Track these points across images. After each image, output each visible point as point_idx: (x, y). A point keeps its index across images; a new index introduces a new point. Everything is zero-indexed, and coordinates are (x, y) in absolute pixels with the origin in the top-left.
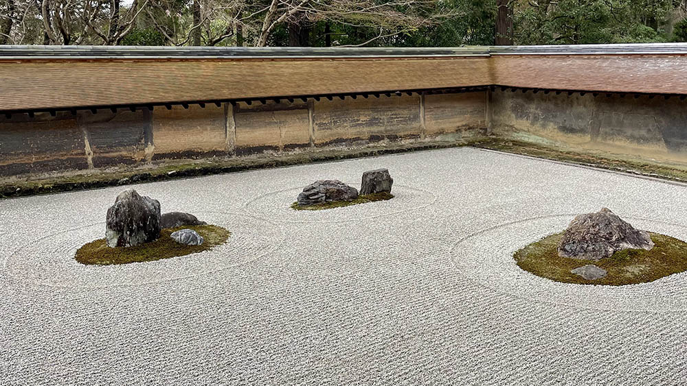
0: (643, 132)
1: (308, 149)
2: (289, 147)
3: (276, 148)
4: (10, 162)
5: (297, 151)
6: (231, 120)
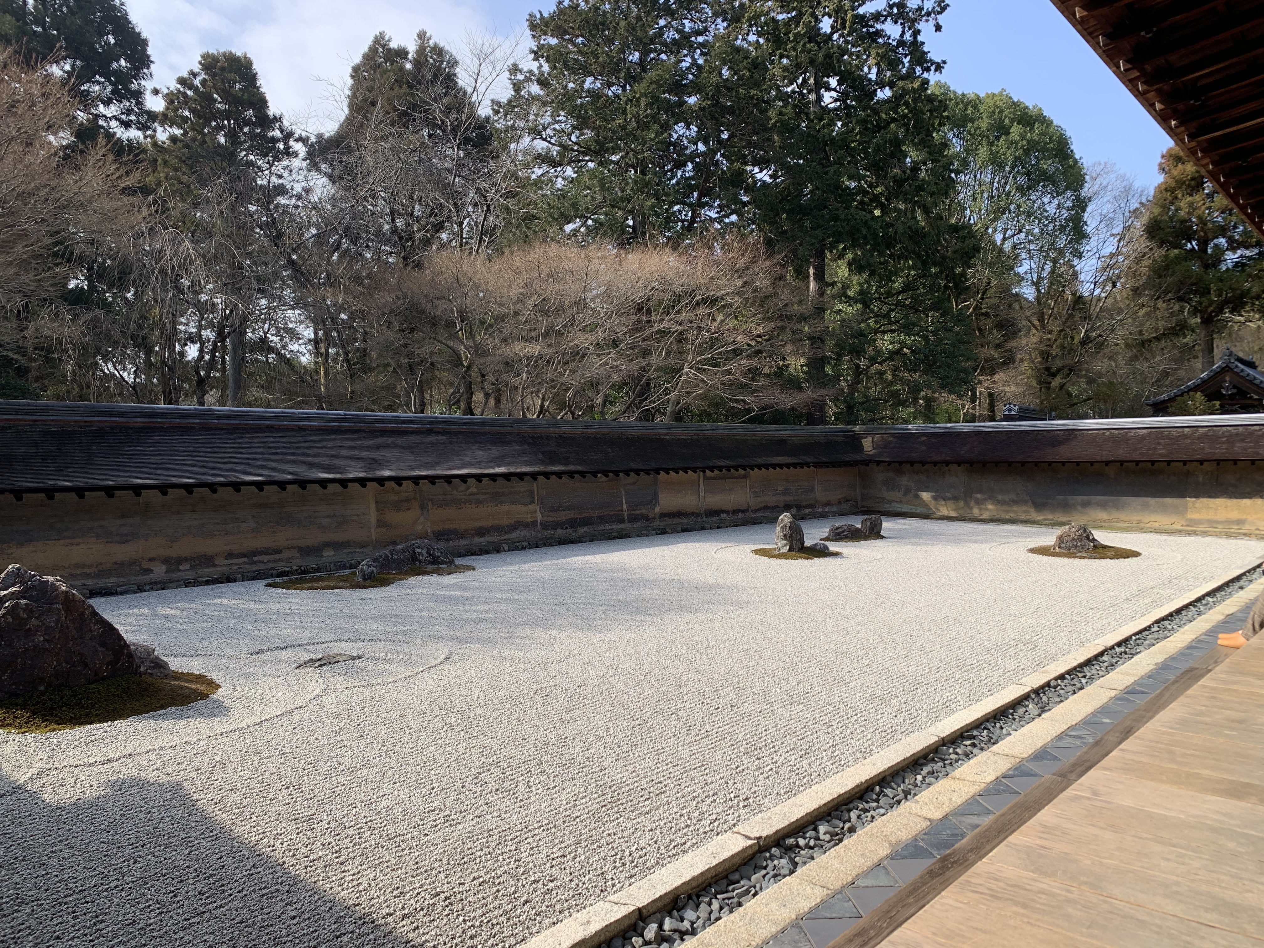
0: (1013, 496)
1: (747, 514)
2: (736, 512)
3: (727, 512)
4: (584, 515)
5: (741, 515)
6: (702, 485)
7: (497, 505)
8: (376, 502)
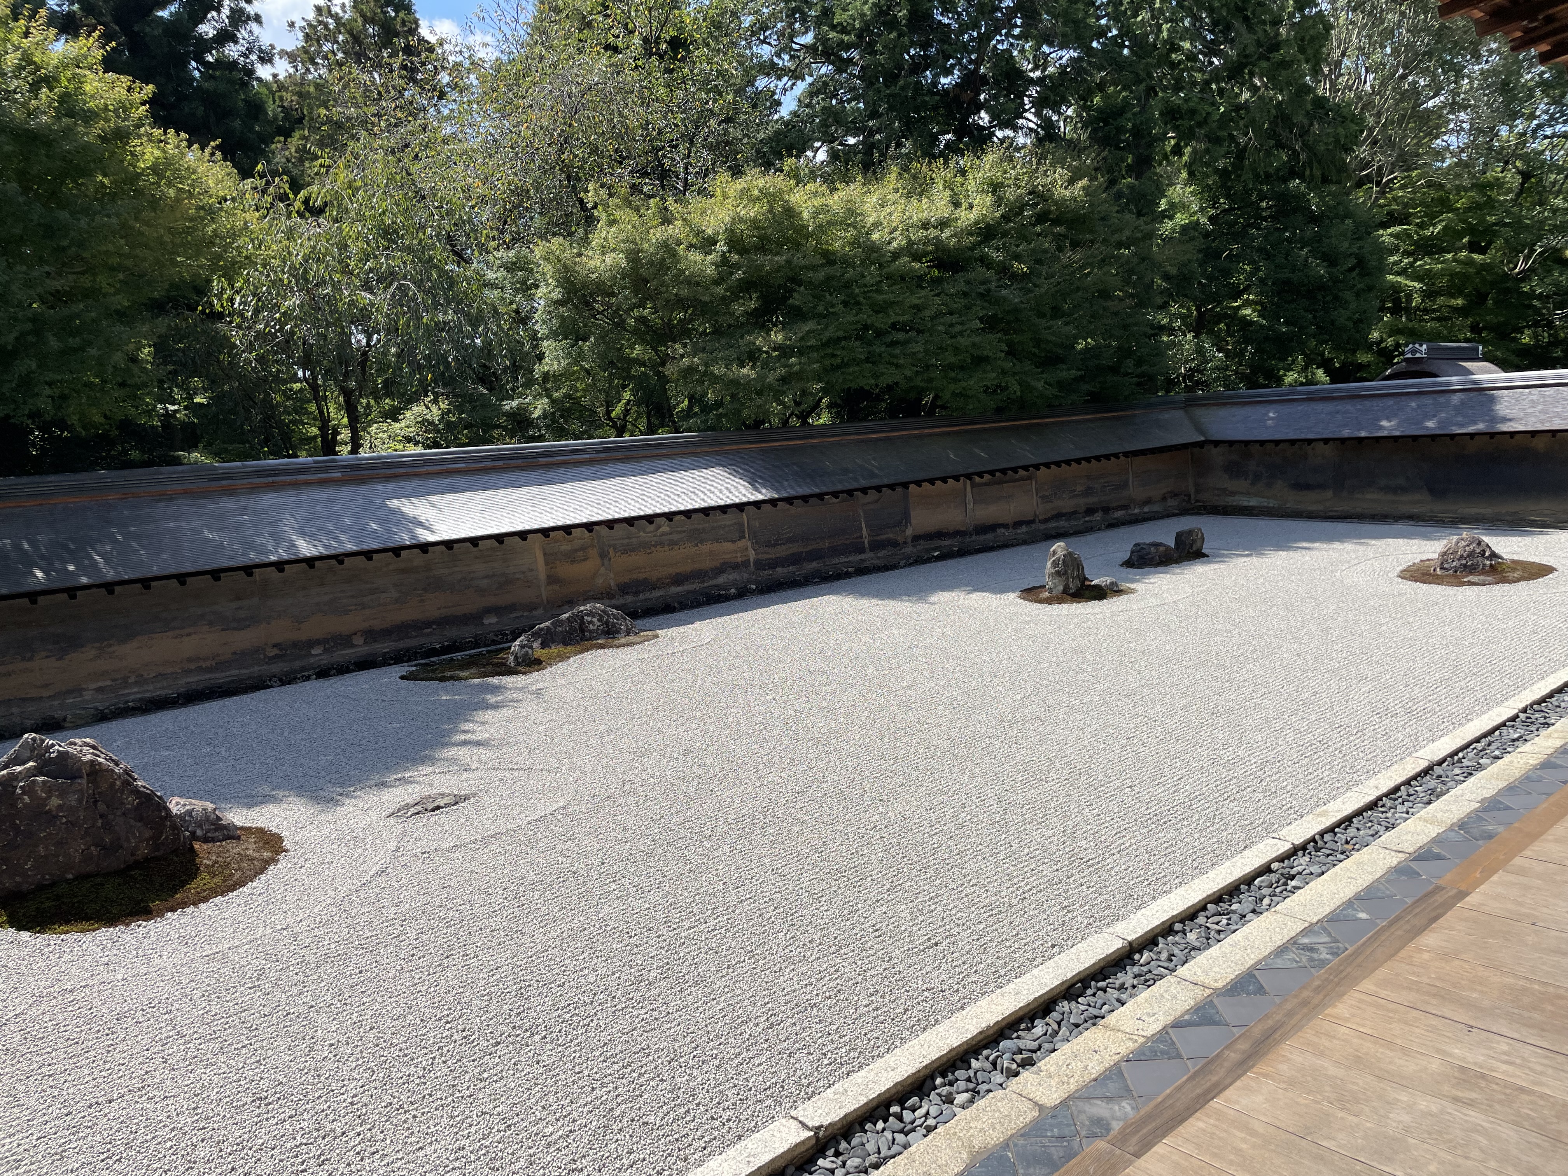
1: (1033, 526)
2: (1018, 524)
3: (1005, 526)
5: (1024, 529)
6: (969, 495)
7: (696, 545)
8: (545, 554)
